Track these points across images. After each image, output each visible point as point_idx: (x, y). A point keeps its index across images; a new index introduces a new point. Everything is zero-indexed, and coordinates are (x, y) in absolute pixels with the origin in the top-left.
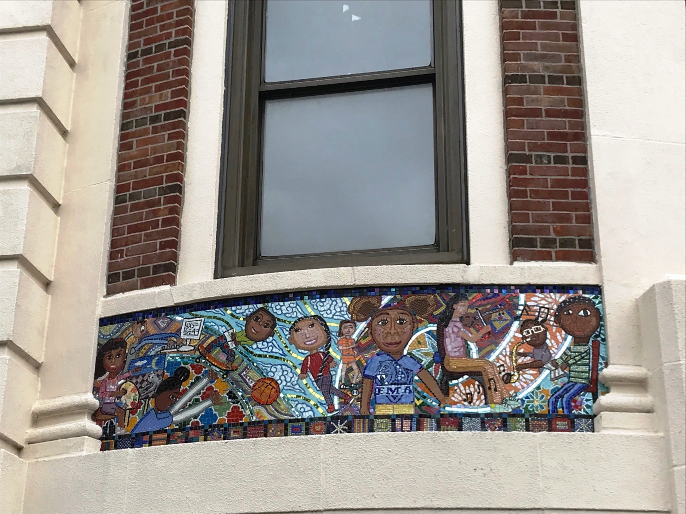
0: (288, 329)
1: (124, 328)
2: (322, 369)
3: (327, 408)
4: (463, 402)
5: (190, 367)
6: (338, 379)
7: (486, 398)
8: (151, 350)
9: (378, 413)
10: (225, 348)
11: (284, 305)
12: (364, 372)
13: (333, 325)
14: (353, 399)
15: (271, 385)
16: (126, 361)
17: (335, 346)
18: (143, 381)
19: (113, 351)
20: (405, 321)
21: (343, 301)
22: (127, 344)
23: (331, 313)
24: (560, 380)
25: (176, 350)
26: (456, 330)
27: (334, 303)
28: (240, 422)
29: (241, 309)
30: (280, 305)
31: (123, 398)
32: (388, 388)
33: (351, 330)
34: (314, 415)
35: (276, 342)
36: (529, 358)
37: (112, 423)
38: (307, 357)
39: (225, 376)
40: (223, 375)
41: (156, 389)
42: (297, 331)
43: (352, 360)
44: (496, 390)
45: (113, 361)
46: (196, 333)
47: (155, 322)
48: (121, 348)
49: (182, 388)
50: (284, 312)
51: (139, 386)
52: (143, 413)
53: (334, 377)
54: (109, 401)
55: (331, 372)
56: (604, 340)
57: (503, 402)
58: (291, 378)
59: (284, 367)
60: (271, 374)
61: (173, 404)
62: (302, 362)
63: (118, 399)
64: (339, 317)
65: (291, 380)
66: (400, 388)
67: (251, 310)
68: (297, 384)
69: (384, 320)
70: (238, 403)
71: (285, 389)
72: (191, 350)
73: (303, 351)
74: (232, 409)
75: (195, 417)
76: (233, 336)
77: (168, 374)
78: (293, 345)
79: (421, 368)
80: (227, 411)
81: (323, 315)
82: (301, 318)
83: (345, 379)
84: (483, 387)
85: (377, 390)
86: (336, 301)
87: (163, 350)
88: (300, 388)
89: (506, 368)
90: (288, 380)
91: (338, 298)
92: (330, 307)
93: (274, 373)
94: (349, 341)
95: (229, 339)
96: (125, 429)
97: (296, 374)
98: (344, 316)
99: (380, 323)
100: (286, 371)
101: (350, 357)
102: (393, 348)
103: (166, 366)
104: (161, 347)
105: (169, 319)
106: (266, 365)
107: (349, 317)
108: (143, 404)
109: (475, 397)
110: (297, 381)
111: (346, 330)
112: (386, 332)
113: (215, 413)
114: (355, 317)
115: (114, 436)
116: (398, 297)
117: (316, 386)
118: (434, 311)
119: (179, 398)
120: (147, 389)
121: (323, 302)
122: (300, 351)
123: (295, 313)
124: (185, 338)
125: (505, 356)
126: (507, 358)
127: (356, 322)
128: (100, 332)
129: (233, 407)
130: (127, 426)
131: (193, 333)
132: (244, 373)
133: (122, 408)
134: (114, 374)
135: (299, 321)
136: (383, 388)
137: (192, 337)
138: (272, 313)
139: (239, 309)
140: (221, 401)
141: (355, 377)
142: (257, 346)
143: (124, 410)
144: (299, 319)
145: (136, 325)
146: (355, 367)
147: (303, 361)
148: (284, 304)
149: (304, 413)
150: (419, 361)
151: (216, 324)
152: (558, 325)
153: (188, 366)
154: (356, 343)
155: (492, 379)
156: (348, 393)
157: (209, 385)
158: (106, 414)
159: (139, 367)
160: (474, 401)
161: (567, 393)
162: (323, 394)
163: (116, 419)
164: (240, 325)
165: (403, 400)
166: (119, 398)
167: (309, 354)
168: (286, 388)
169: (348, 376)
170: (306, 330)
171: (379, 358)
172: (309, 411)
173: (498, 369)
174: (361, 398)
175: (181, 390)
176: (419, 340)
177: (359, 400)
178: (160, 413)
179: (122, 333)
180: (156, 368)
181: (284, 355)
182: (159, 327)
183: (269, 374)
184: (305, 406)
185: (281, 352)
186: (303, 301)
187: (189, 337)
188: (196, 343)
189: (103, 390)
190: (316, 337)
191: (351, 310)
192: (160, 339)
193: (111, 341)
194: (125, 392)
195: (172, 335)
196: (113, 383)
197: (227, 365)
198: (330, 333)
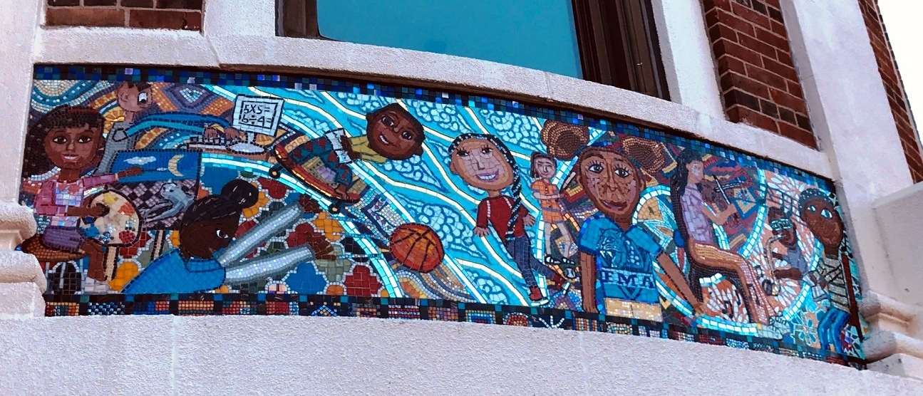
0: (447, 149)
1: (95, 90)
3: (529, 292)
4: (722, 314)
5: (259, 183)
6: (540, 245)
7: (749, 314)
8: (166, 140)
9: (610, 313)
10: (330, 159)
11: (434, 108)
12: (579, 241)
13: (522, 158)
14: (568, 284)
15: (426, 238)
16: (104, 152)
17: (529, 191)
18: (148, 195)
19: (69, 130)
20: (627, 174)
21: (532, 123)
22: (104, 120)
23: (514, 137)
25: (223, 148)
26: (695, 202)
27: (519, 122)
28: (373, 296)
29: (356, 98)
30: (427, 107)
31: (100, 223)
32: (620, 275)
33: (549, 169)
34: (508, 301)
35: (428, 167)
36: (785, 263)
37: (70, 268)
38: (484, 200)
39: (335, 209)
40: (331, 207)
41: (182, 214)
42: (462, 153)
43: (558, 219)
44: (757, 301)
45: (71, 147)
46: (268, 125)
47: (171, 90)
48: (90, 127)
49: (242, 219)
50: (437, 119)
51: (138, 202)
52: (152, 256)
53: (533, 241)
54: (62, 224)
55: (528, 233)
57: (770, 322)
58: (462, 231)
59: (446, 210)
60: (424, 220)
62: (477, 208)
63: (86, 223)
64: (528, 146)
65: (461, 234)
66: (635, 276)
68: (473, 243)
69: (597, 165)
70: (365, 260)
71: (453, 249)
72: (259, 153)
73: (476, 190)
74: (355, 270)
75: (278, 276)
77: (206, 190)
78: (458, 177)
80: (345, 274)
81: (502, 136)
82: (467, 134)
83: (551, 247)
84: (742, 295)
85: (603, 274)
86: (521, 120)
87: (195, 143)
88: (478, 251)
89: (764, 273)
90: (457, 233)
91: (523, 116)
92: (513, 127)
93: (428, 217)
95: (336, 145)
96: (106, 282)
97: (468, 226)
98: (537, 146)
99: (592, 169)
100: (450, 217)
101: (554, 214)
102: (615, 211)
103: (202, 173)
104: (188, 137)
105: (203, 91)
106: (411, 202)
107: (543, 149)
108: (152, 240)
109: (736, 309)
110: (472, 238)
111: (541, 168)
112: (602, 183)
113: (320, 273)
114: (552, 150)
115: (79, 296)
116: (612, 134)
117: (505, 251)
118: (664, 166)
119: (238, 238)
121: (500, 117)
122: (472, 188)
123: (455, 125)
124: (245, 130)
125: (760, 255)
126: (762, 257)
127: (555, 158)
128: (34, 88)
129: (356, 266)
130: (113, 278)
131: (261, 124)
132: (373, 209)
133: (97, 242)
134: (71, 174)
136: (612, 273)
137: (258, 130)
138: (415, 116)
139: (352, 98)
140: (331, 253)
141: (567, 248)
142: (393, 167)
143: (103, 245)
144: (464, 136)
145: (125, 89)
146: (564, 231)
147: (479, 206)
148: (434, 105)
149: (491, 296)
150: (656, 240)
151: (308, 116)
152: (805, 223)
154: (560, 192)
155: (751, 285)
157: (302, 221)
158: (54, 249)
159: (136, 167)
160: (736, 315)
161: (833, 322)
162: (519, 267)
163: (81, 261)
164: (356, 126)
167: (487, 195)
168: (453, 246)
169: (555, 243)
170: (475, 157)
172: (499, 292)
173: (755, 271)
174: (581, 282)
175: (240, 222)
176: (651, 206)
178: (192, 260)
179: (92, 99)
180: (180, 175)
181: (444, 190)
182: (181, 100)
183: (420, 218)
184: (490, 283)
185: (437, 184)
186: (467, 108)
187: (252, 129)
188: (270, 142)
189: (46, 200)
190: (495, 170)
191: (546, 138)
192: (184, 122)
193: (63, 110)
194: (104, 210)
195: (212, 119)
196: (73, 190)
197: (337, 191)
198: (517, 168)
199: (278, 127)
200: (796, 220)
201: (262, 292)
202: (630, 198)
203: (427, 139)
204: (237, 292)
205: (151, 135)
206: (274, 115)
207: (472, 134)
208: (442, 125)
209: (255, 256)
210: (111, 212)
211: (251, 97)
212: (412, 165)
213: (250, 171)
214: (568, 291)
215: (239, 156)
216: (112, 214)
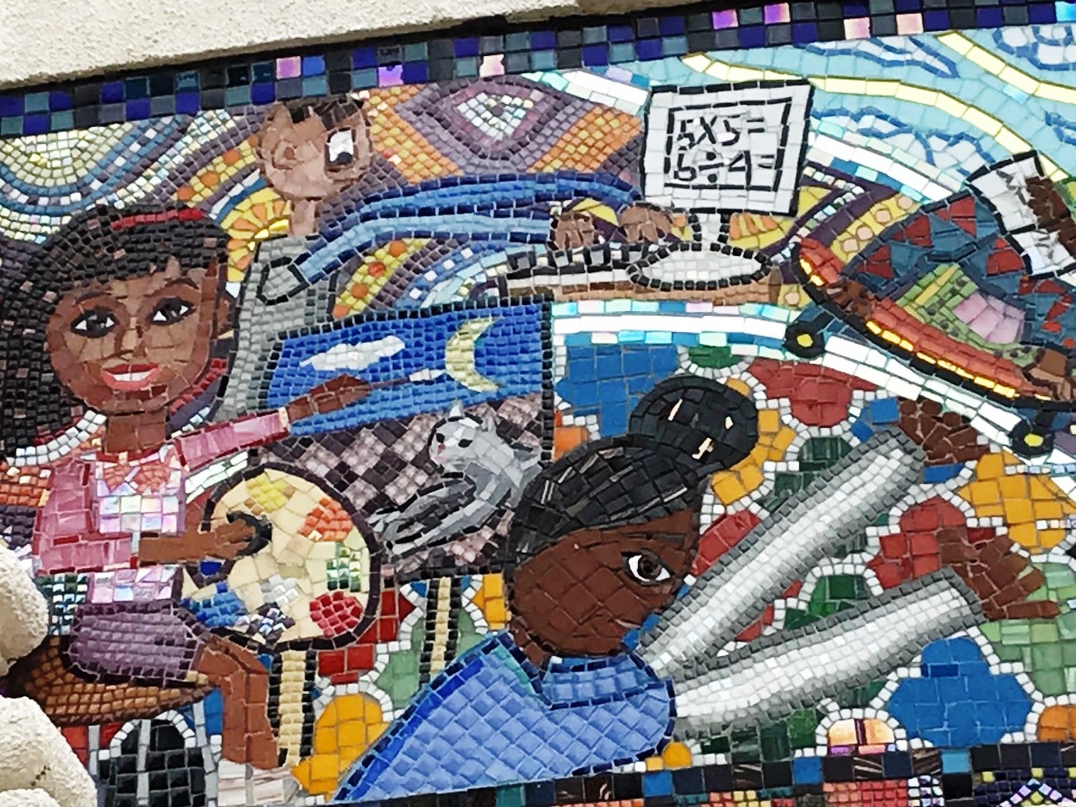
1: (189, 146)
5: (753, 381)
10: (996, 266)
16: (234, 343)
22: (224, 238)
25: (621, 275)
29: (1070, 40)
31: (245, 576)
39: (1033, 440)
40: (1017, 436)
47: (427, 110)
48: (185, 267)
49: (710, 511)
51: (361, 494)
54: (127, 595)
61: (655, 610)
63: (200, 584)
72: (745, 279)
75: (856, 693)
76: (1045, 196)
77: (579, 425)
96: (284, 771)
103: (558, 371)
108: (419, 613)
113: (1006, 668)
119: (704, 575)
124: (688, 205)
130: (305, 753)
131: (739, 179)
133: (240, 639)
134: (140, 428)
145: (280, 128)
153: (734, 377)
157: (920, 493)
158: (110, 679)
159: (343, 380)
175: (706, 520)
187: (711, 198)
192: (483, 210)
193: (94, 225)
194: (257, 534)
195: (573, 187)
196: (148, 482)
197: (1035, 373)
199: (801, 181)
201: (809, 752)
204: (721, 759)
205: (380, 267)
206: (784, 142)
209: (768, 631)
210: (275, 532)
211: (698, 90)
213: (721, 342)
215: (676, 295)
216: (279, 540)
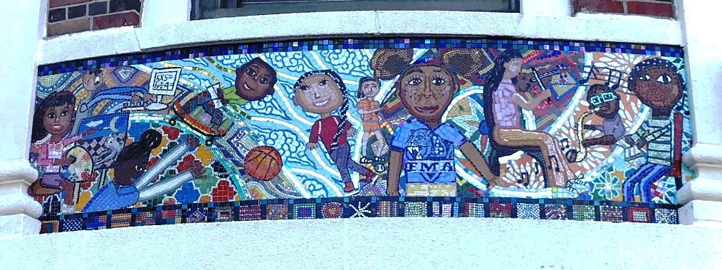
0: (293, 87)
1: (71, 79)
2: (337, 138)
3: (344, 186)
4: (517, 184)
5: (162, 130)
7: (545, 180)
8: (109, 108)
9: (409, 195)
10: (209, 107)
11: (286, 56)
12: (392, 143)
13: (352, 84)
14: (377, 176)
15: (270, 156)
16: (75, 121)
17: (354, 110)
18: (98, 146)
19: (56, 108)
20: (443, 82)
21: (364, 54)
22: (75, 99)
23: (348, 67)
24: (636, 160)
25: (142, 108)
26: (507, 94)
27: (352, 55)
28: (229, 200)
29: (230, 59)
30: (281, 56)
31: (71, 168)
32: (423, 164)
33: (373, 89)
34: (327, 195)
35: (277, 102)
36: (597, 132)
37: (55, 198)
38: (318, 121)
39: (209, 143)
40: (207, 141)
42: (304, 88)
43: (375, 128)
44: (557, 170)
45: (57, 119)
46: (170, 88)
47: (114, 73)
48: (68, 104)
49: (151, 156)
50: (287, 64)
51: (92, 152)
53: (352, 148)
54: (51, 171)
55: (349, 142)
56: (688, 113)
57: (568, 184)
58: (297, 148)
59: (287, 133)
60: (270, 142)
61: (139, 175)
62: (311, 128)
63: (64, 169)
64: (358, 74)
65: (296, 150)
66: (437, 164)
67: (244, 61)
68: (305, 155)
69: (417, 79)
70: (226, 176)
71: (289, 161)
72: (164, 109)
73: (312, 114)
74: (219, 184)
75: (170, 194)
76: (220, 92)
77: (131, 139)
78: (299, 106)
79: (465, 139)
80: (213, 187)
82: (309, 73)
83: (367, 150)
84: (542, 166)
85: (408, 165)
86: (355, 54)
87: (126, 108)
88: (308, 161)
89: (570, 144)
90: (293, 149)
91: (356, 50)
92: (347, 60)
93: (273, 140)
94: (372, 104)
95: (214, 96)
98: (365, 72)
99: (411, 83)
100: (290, 138)
101: (373, 124)
102: (427, 114)
103: (129, 128)
104: (122, 104)
105: (133, 69)
106: (262, 130)
108: (99, 176)
109: (532, 178)
110: (305, 151)
111: (367, 90)
112: (419, 93)
113: (197, 188)
114: (378, 73)
115: (59, 216)
116: (434, 50)
117: (329, 158)
118: (479, 70)
119: (148, 170)
120: (103, 157)
121: (337, 54)
122: (308, 114)
123: (301, 67)
124: (156, 93)
125: (569, 129)
126: (571, 131)
127: (380, 80)
128: (39, 83)
129: (220, 182)
131: (166, 88)
132: (235, 139)
133: (69, 180)
134: (58, 137)
135: (307, 76)
137: (164, 93)
138: (271, 65)
139: (226, 59)
140: (204, 175)
141: (380, 149)
142: (252, 106)
144: (306, 74)
145: (87, 76)
146: (379, 136)
147: (313, 127)
148: (286, 54)
149: (314, 192)
150: (461, 131)
151: (196, 77)
152: (633, 92)
153: (159, 130)
154: (381, 106)
155: (554, 156)
156: (372, 168)
157: (188, 153)
158: (47, 188)
159: (92, 129)
160: (531, 183)
161: (645, 176)
162: (338, 169)
163: (61, 193)
164: (228, 79)
165: (441, 179)
166: (66, 167)
167: (320, 117)
168: (289, 159)
169: (370, 147)
170: (315, 88)
171: (411, 127)
172: (321, 189)
173: (560, 144)
174: (388, 175)
175: (150, 158)
176: (462, 105)
177: (386, 177)
178: (121, 188)
179: (69, 85)
180: (116, 131)
181: (287, 118)
182: (119, 79)
183: (267, 142)
184: (314, 183)
185: (283, 115)
186: (311, 52)
187: (160, 92)
188: (171, 100)
189: (44, 156)
190: (329, 97)
191: (374, 65)
192: (120, 94)
193: (53, 95)
194: (74, 159)
195: (137, 89)
196: (57, 149)
197: (212, 129)
198: (346, 92)
199: (177, 89)
200: (622, 92)
201: (160, 205)
202: (442, 102)
203: (278, 82)
204: (145, 206)
205: (101, 105)
206: (175, 80)
207: (314, 72)
208: (291, 69)
210: (77, 160)
211: (161, 69)
212: (265, 102)
213: (158, 122)
214: (376, 182)
215: (151, 113)
216: (77, 161)
